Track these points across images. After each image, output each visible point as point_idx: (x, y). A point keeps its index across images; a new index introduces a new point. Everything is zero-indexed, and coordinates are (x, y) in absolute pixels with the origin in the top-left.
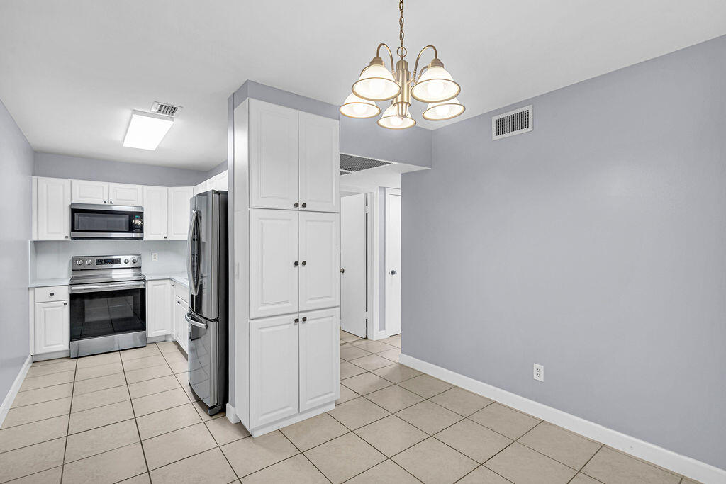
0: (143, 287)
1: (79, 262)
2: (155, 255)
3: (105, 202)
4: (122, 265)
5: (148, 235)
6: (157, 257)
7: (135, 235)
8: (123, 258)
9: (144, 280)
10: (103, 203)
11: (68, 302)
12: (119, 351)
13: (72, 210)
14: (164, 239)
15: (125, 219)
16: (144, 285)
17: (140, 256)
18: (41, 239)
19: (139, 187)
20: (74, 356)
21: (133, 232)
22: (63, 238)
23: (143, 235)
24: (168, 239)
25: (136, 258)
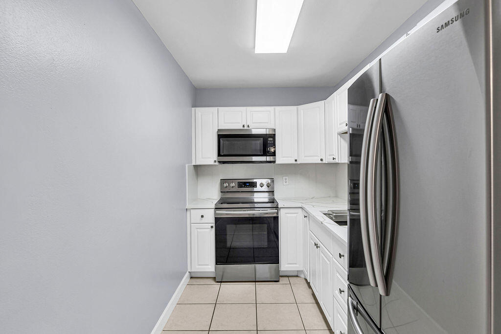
0: (275, 215)
1: (225, 185)
2: (286, 179)
3: (244, 126)
4: (258, 188)
5: (280, 159)
6: (287, 180)
7: (269, 159)
8: (259, 182)
9: (277, 208)
10: (242, 128)
11: (214, 225)
12: (255, 282)
13: (218, 135)
14: (294, 162)
15: (260, 142)
16: (277, 213)
17: (273, 180)
18: (198, 163)
19: (271, 108)
20: (220, 280)
21: (266, 156)
22: (212, 163)
23: (275, 159)
24: (298, 162)
25: (269, 181)
